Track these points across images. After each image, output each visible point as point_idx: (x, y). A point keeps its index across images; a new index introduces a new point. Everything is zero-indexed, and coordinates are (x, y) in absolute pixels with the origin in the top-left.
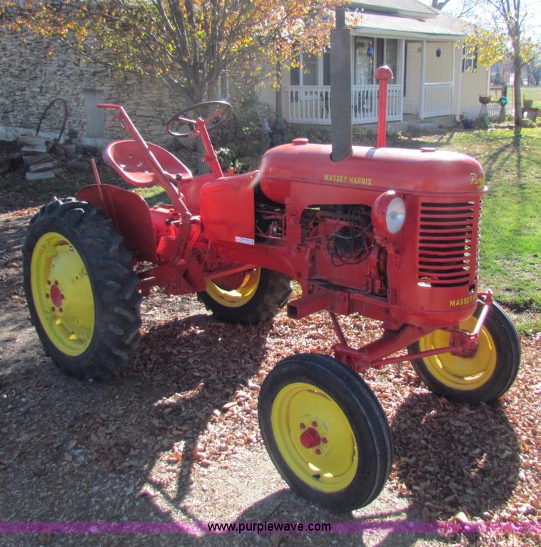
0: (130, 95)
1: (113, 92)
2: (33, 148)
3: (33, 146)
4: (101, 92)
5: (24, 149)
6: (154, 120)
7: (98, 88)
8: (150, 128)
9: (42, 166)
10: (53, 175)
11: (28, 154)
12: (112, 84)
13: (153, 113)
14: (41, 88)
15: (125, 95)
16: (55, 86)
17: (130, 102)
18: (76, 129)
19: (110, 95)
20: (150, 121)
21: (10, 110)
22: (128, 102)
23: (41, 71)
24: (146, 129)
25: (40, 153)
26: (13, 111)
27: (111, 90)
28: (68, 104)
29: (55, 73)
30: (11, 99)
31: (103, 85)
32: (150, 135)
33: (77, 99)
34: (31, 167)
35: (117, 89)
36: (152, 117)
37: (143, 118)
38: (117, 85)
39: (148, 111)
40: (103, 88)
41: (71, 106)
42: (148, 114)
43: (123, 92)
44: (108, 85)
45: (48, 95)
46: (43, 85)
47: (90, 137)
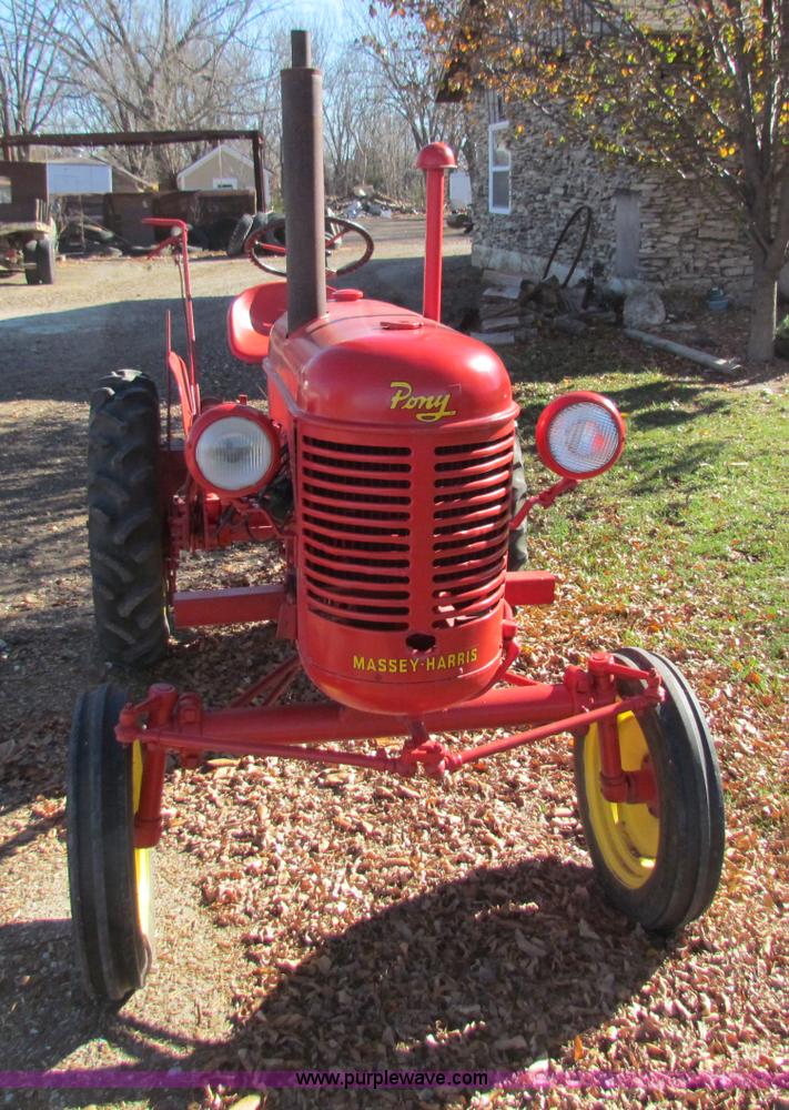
0: (690, 200)
1: (658, 194)
2: (500, 290)
3: (501, 288)
4: (639, 193)
5: (488, 292)
6: (733, 247)
7: (634, 187)
8: (724, 262)
9: (501, 323)
10: (511, 339)
11: (492, 300)
12: (656, 180)
13: (734, 235)
14: (565, 187)
15: (679, 199)
16: (583, 185)
17: (689, 213)
18: (602, 261)
19: (652, 199)
20: (726, 249)
21: (529, 225)
22: (686, 214)
23: (568, 158)
24: (715, 265)
25: (508, 300)
26: (531, 228)
27: (655, 190)
28: (594, 216)
29: (583, 161)
30: (530, 207)
31: (642, 181)
32: (723, 275)
33: (607, 209)
34: (484, 323)
35: (665, 188)
36: (732, 241)
37: (712, 244)
38: (667, 181)
39: (723, 230)
40: (643, 187)
41: (599, 221)
42: (721, 236)
43: (678, 195)
44: (650, 180)
45: (573, 201)
46: (568, 182)
47: (618, 276)
